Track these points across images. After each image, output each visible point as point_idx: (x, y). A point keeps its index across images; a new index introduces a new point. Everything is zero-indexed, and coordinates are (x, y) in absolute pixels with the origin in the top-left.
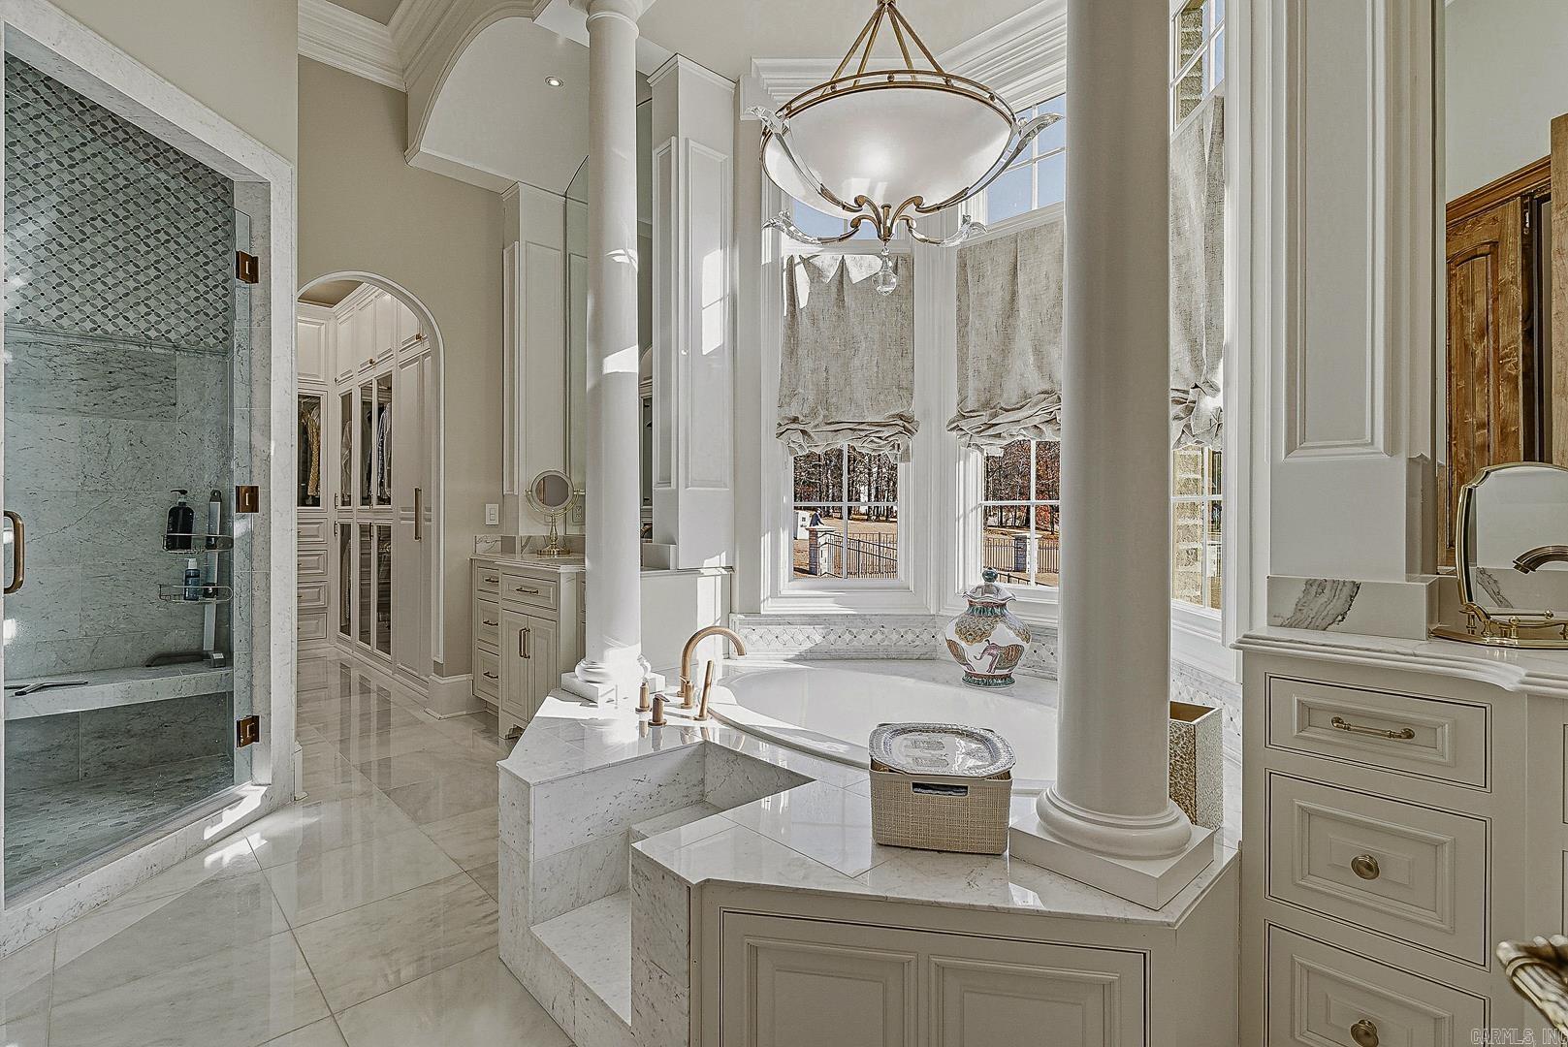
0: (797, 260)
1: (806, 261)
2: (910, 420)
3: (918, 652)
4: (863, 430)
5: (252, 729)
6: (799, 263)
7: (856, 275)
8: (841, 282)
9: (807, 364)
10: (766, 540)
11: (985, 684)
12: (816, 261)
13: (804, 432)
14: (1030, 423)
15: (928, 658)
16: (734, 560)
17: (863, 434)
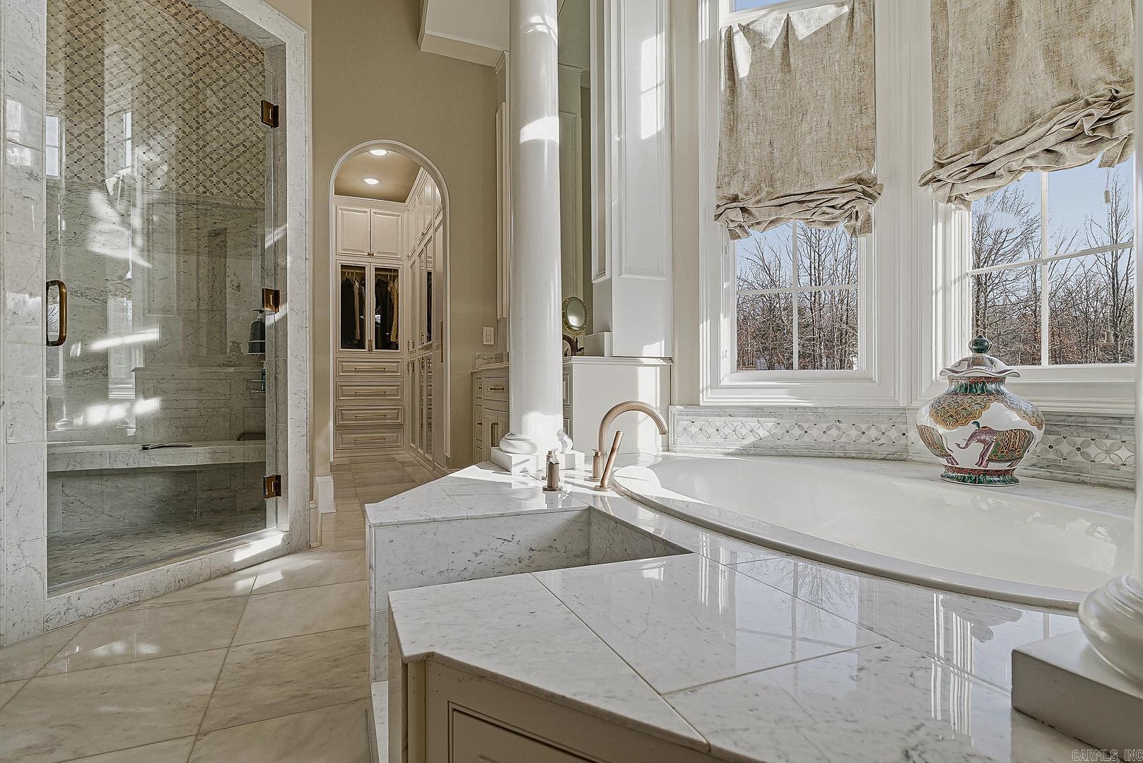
0: (736, 28)
1: (745, 29)
2: (870, 183)
3: (883, 452)
4: (812, 201)
5: (276, 486)
6: (737, 32)
7: (802, 31)
8: (786, 45)
9: (748, 138)
10: (705, 328)
11: (974, 481)
12: (758, 27)
13: (744, 210)
14: (1038, 148)
15: (898, 458)
16: (673, 351)
17: (812, 205)
